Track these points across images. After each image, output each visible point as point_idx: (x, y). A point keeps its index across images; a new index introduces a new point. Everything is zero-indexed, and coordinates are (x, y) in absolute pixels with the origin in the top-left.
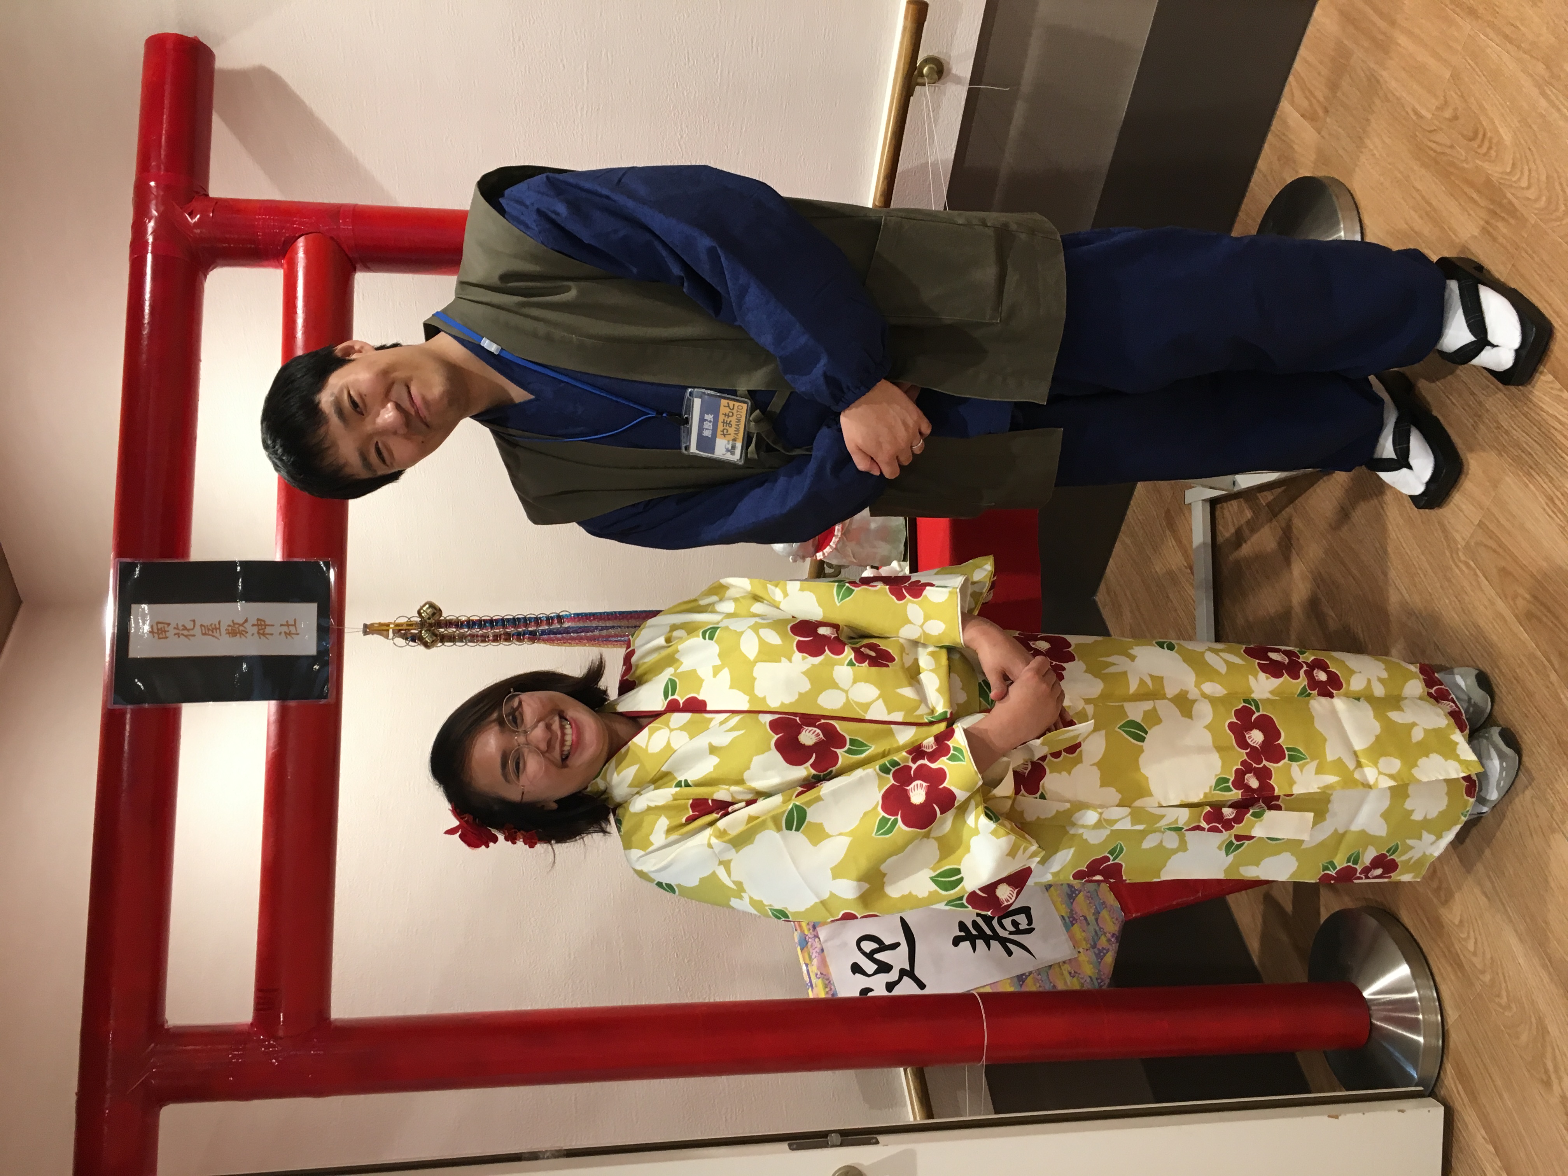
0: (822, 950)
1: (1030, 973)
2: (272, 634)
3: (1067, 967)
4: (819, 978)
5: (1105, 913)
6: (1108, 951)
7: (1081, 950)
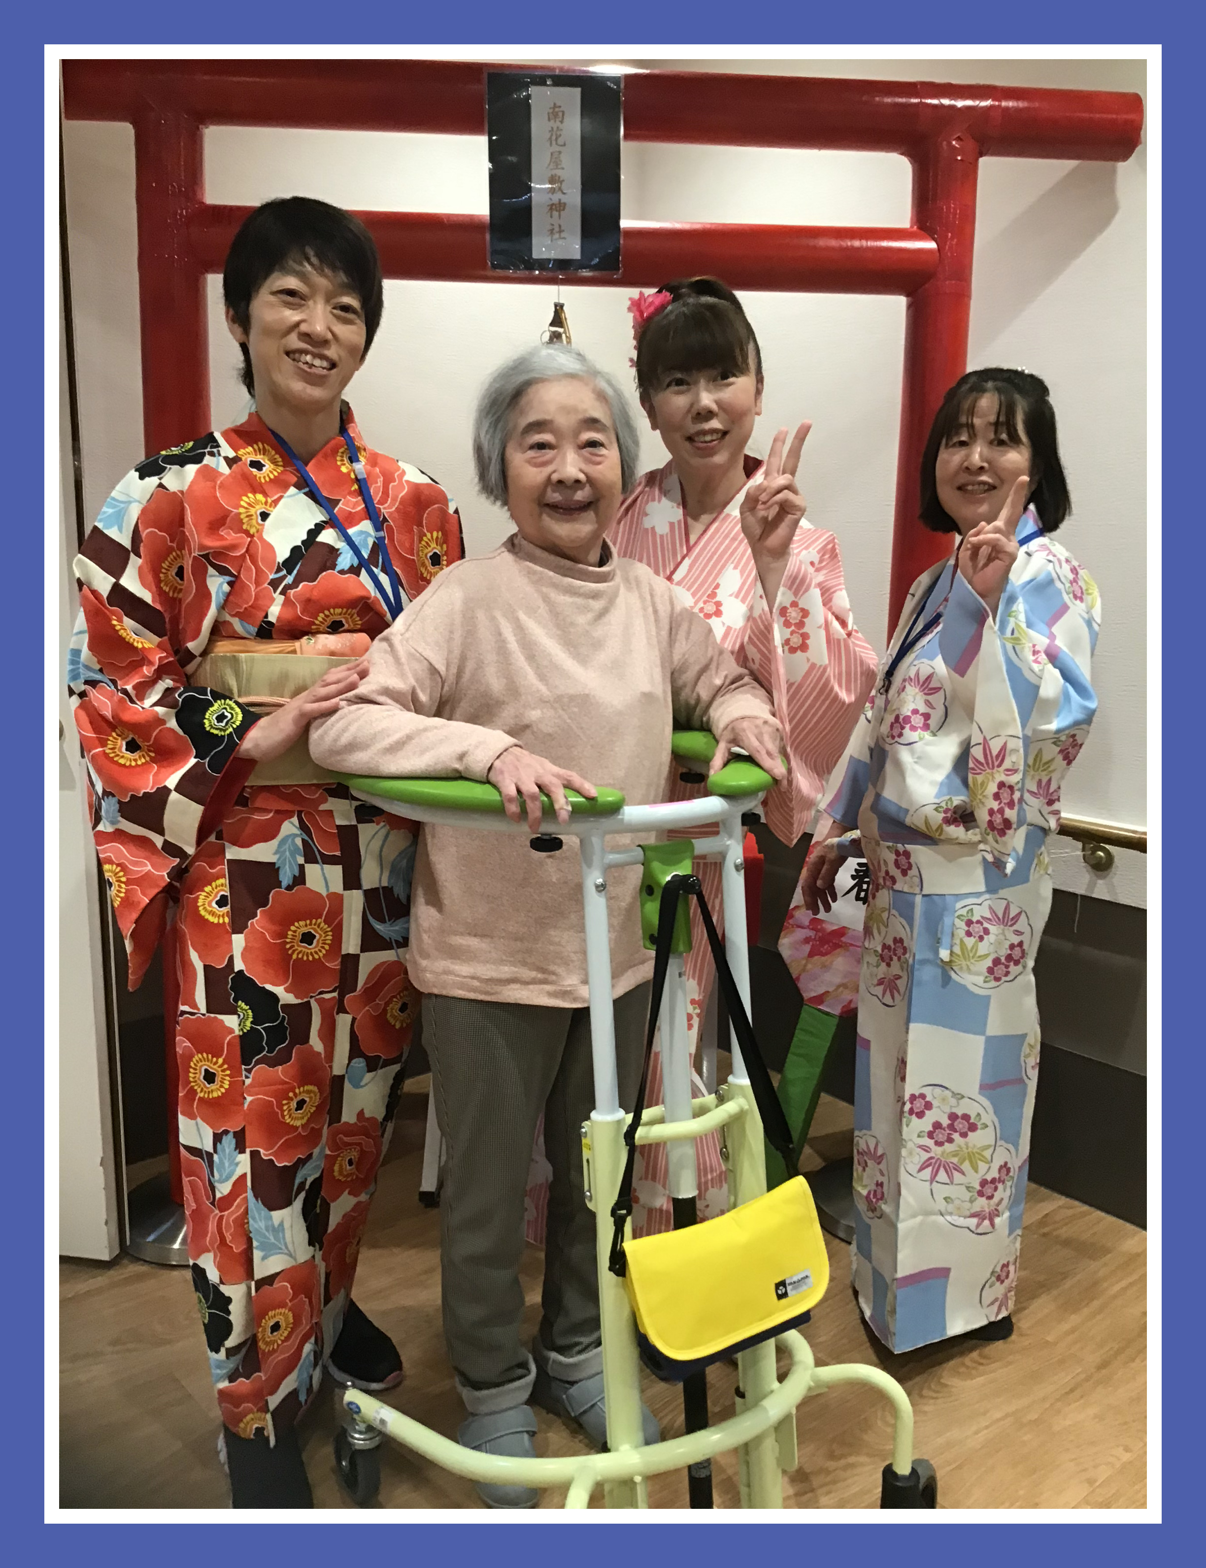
2: (551, 217)
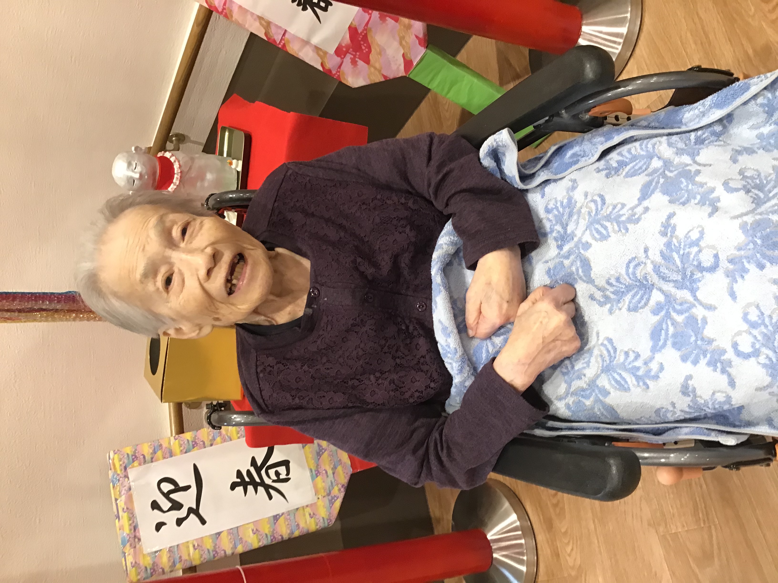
0: (130, 489)
1: (283, 514)
3: (308, 510)
4: (125, 512)
5: (340, 469)
6: (337, 498)
7: (320, 497)
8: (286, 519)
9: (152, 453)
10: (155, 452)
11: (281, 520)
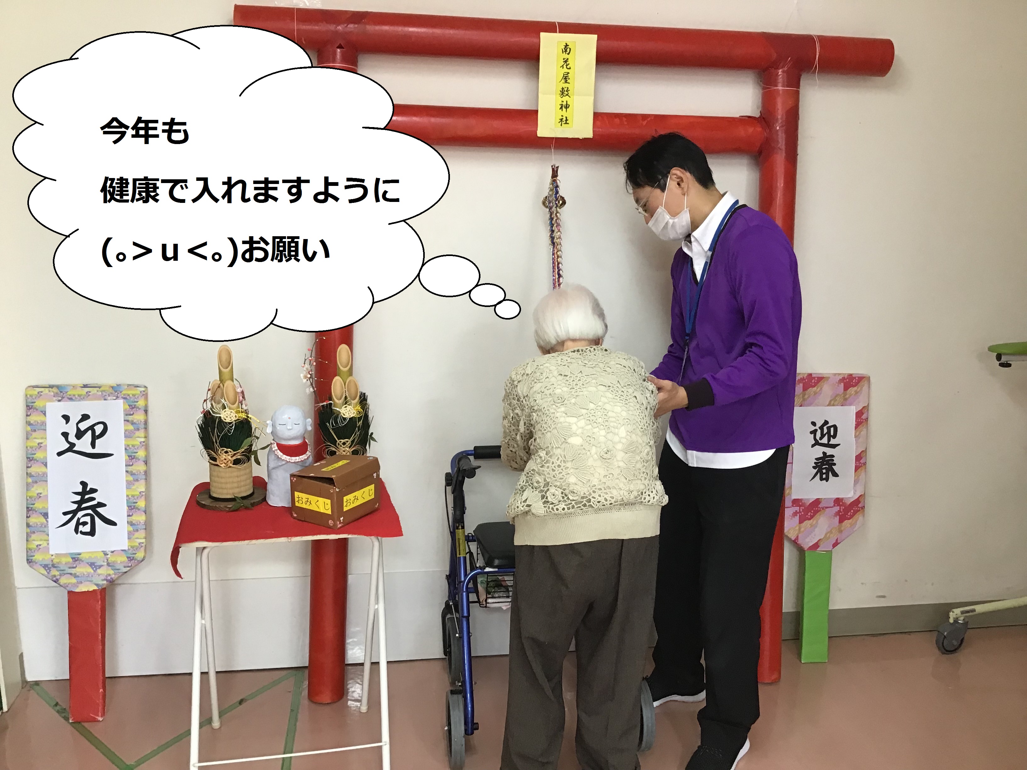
0: (105, 399)
3: (44, 544)
5: (74, 581)
8: (42, 524)
9: (133, 421)
10: (133, 423)
11: (43, 520)
